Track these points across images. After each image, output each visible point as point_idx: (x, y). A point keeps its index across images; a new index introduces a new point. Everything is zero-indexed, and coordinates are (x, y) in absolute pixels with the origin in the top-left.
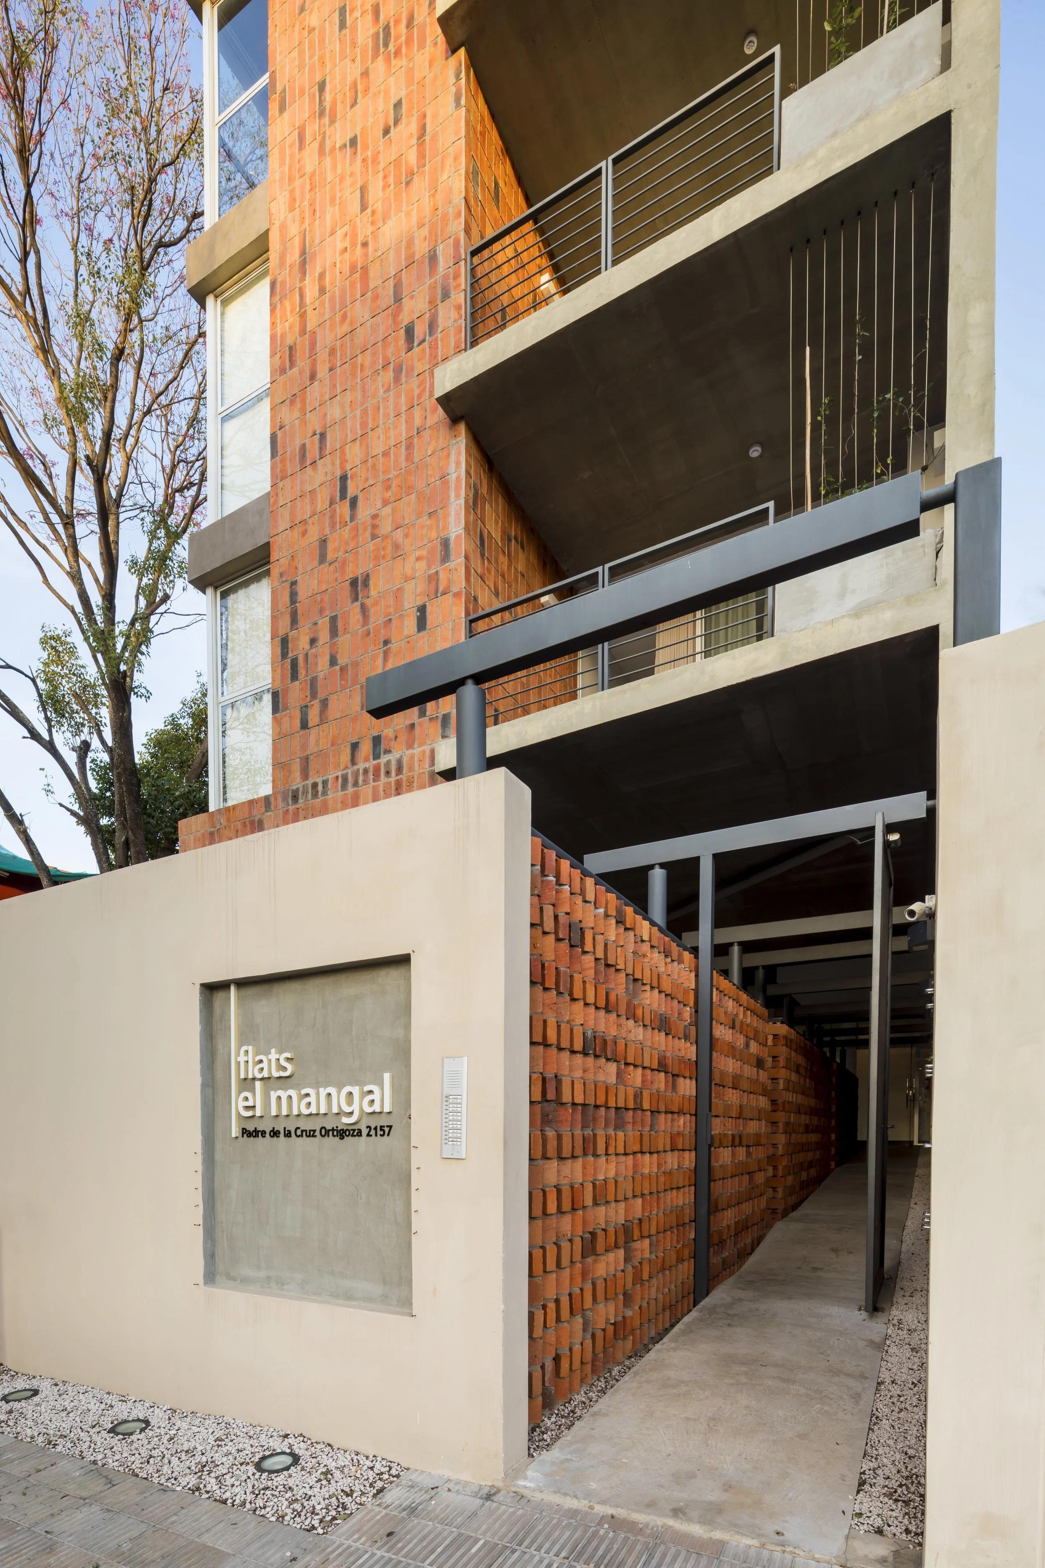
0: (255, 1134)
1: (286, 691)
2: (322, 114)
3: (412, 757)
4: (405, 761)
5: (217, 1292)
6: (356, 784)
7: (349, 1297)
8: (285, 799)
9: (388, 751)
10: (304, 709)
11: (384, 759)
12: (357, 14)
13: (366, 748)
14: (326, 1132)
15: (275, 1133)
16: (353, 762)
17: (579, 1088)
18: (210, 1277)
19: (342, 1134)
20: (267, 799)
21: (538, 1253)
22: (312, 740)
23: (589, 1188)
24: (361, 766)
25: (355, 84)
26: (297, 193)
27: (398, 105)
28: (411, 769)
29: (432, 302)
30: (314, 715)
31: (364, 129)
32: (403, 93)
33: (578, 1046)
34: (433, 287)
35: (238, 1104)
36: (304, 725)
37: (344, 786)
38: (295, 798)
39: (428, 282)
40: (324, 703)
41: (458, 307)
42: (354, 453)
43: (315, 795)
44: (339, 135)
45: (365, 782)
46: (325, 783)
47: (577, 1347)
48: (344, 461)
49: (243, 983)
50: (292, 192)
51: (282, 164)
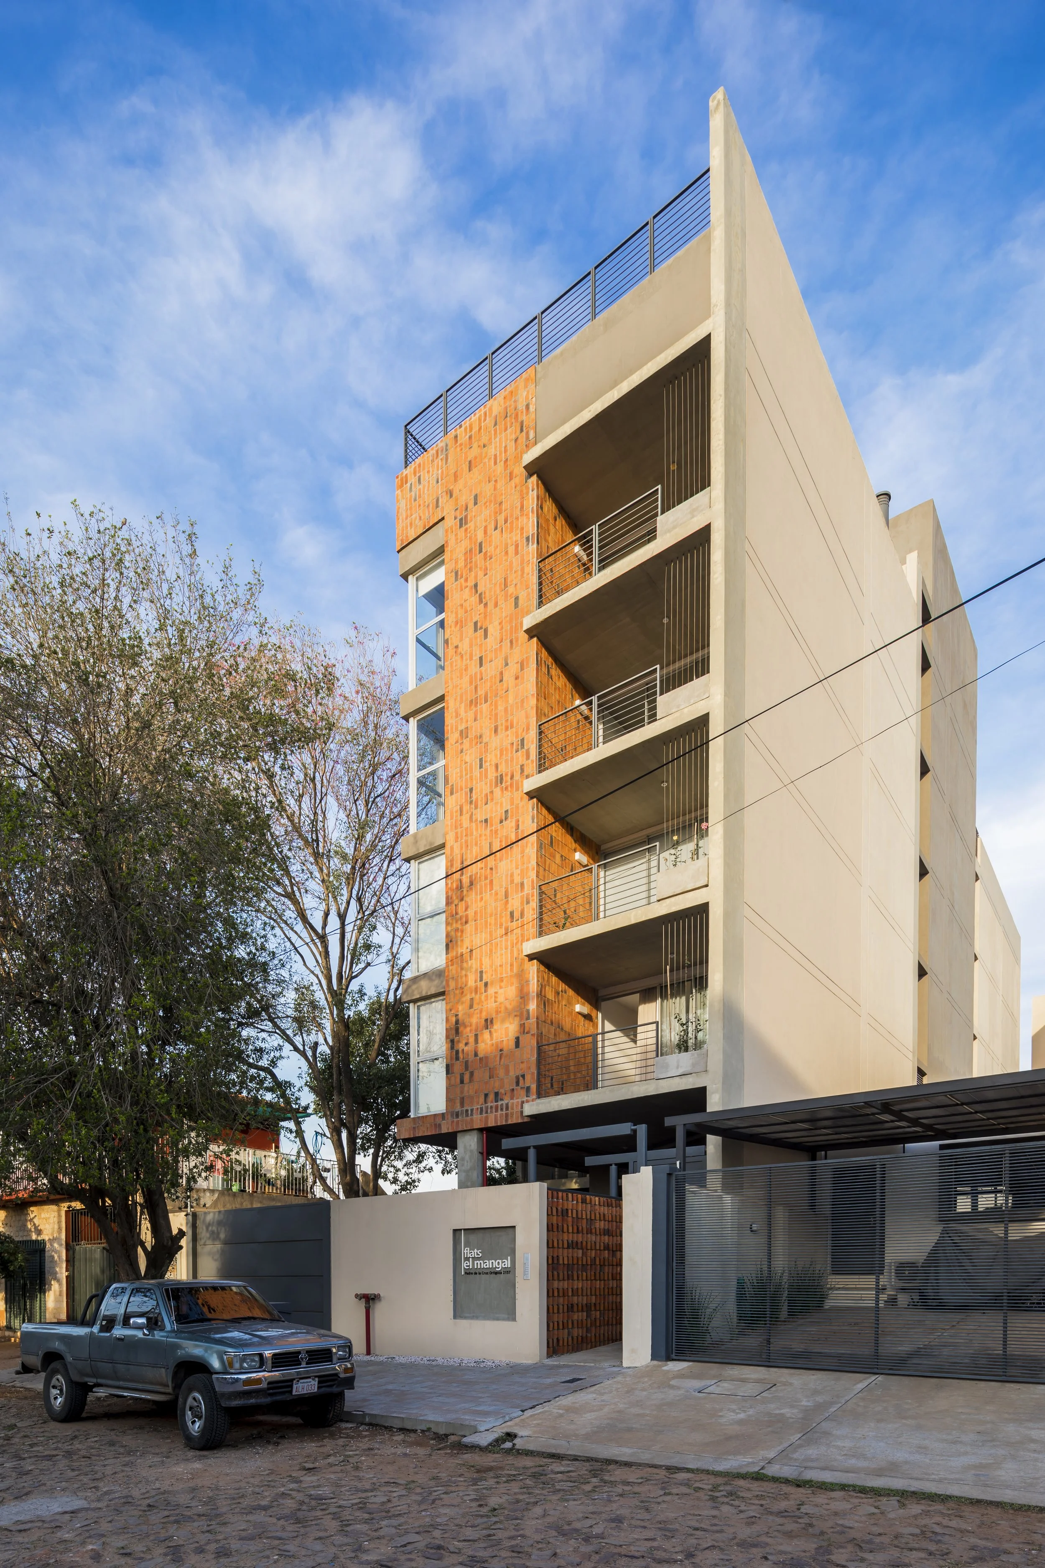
0: (469, 1273)
1: (453, 1065)
2: (471, 802)
3: (513, 1104)
4: (510, 1105)
5: (457, 1321)
6: (487, 1112)
7: (498, 1319)
8: (452, 1116)
9: (501, 1100)
10: (462, 1076)
11: (500, 1103)
12: (488, 764)
13: (491, 1097)
14: (491, 1273)
15: (476, 1273)
16: (486, 1102)
17: (566, 1259)
18: (455, 1317)
19: (496, 1273)
20: (443, 1114)
21: (551, 1307)
22: (466, 1089)
23: (570, 1290)
24: (489, 1104)
25: (487, 795)
26: (459, 835)
27: (506, 812)
28: (512, 1109)
29: (522, 903)
30: (467, 1077)
31: (491, 818)
32: (509, 808)
33: (566, 1246)
34: (522, 897)
35: (464, 1265)
36: (462, 1082)
37: (481, 1113)
38: (457, 1116)
39: (520, 894)
40: (472, 1074)
41: (533, 909)
42: (486, 961)
43: (467, 1115)
44: (480, 815)
45: (491, 1112)
46: (472, 1110)
47: (566, 1339)
48: (481, 964)
49: (465, 1230)
50: (457, 833)
51: (452, 818)
